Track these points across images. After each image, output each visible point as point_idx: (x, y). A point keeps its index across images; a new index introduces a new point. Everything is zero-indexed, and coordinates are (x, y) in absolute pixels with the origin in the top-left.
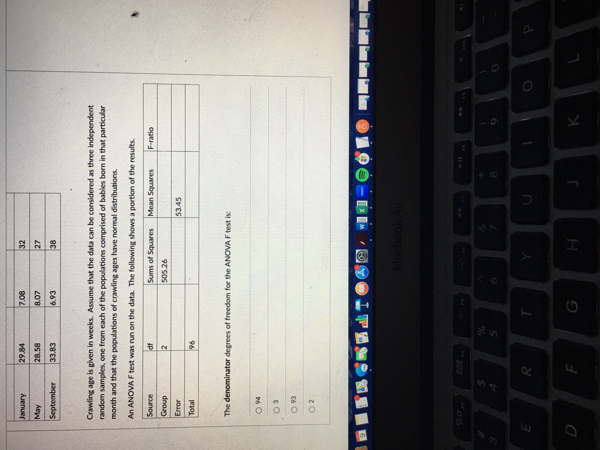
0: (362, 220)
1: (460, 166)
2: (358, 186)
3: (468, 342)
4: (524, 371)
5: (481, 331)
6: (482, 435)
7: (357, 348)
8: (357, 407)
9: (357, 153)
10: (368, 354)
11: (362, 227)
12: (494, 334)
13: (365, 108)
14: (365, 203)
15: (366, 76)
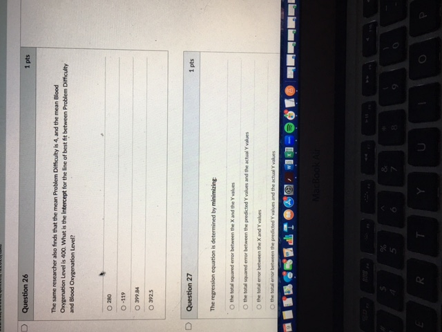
0: (289, 163)
1: (367, 121)
2: (286, 137)
3: (373, 257)
4: (418, 280)
5: (383, 248)
6: (383, 329)
7: (284, 260)
8: (284, 306)
9: (286, 111)
10: (293, 265)
11: (289, 168)
12: (394, 251)
13: (292, 77)
14: (291, 149)
15: (293, 52)
